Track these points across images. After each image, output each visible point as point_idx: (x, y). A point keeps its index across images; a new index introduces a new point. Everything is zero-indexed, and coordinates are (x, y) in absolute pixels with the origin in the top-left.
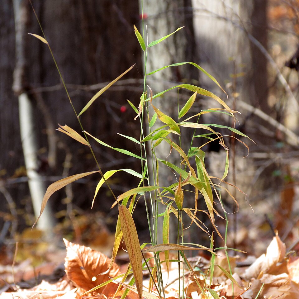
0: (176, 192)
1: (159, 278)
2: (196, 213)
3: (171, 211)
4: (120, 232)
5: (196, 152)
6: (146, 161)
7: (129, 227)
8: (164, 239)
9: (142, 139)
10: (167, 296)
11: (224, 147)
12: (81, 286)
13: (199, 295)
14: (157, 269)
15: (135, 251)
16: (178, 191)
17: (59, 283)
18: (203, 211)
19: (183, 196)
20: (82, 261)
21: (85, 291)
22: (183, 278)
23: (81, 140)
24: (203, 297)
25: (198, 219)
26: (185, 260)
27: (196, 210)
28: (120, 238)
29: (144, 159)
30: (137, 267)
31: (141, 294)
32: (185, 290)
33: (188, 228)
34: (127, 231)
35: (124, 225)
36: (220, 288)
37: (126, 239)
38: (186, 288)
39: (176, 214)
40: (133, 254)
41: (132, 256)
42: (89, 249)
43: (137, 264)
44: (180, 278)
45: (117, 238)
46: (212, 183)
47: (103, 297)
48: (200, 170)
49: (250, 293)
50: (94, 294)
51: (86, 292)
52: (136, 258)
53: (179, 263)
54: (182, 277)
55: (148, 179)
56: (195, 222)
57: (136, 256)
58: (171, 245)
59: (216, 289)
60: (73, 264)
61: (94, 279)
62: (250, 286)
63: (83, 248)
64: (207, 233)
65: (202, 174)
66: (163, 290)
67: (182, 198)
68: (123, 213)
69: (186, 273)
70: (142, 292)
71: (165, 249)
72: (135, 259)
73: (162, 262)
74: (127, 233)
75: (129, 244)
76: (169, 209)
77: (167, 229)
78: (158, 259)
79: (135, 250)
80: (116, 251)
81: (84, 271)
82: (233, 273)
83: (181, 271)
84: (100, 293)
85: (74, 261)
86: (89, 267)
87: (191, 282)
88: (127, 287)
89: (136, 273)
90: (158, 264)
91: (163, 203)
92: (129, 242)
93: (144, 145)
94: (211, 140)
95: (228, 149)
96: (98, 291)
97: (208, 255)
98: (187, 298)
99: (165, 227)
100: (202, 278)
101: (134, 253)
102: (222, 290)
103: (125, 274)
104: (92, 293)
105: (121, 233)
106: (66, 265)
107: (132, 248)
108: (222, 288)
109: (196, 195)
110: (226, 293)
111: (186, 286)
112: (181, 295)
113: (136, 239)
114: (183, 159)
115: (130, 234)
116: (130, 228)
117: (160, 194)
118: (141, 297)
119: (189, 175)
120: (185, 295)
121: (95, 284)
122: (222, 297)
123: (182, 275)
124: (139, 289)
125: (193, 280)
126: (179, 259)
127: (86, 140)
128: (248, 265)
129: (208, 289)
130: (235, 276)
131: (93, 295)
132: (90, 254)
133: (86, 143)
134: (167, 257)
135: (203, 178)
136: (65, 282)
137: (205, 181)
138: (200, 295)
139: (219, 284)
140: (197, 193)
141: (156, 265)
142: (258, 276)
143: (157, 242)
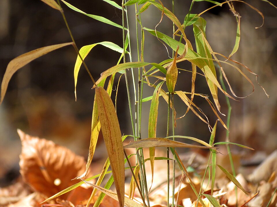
0: (169, 70)
1: (142, 181)
2: (193, 97)
3: (160, 95)
4: (97, 123)
5: (195, 20)
6: (128, 30)
7: (108, 114)
8: (150, 130)
9: (124, 3)
10: (152, 204)
11: (234, 13)
12: (41, 192)
13: (192, 202)
14: (140, 168)
15: (116, 146)
16: (172, 69)
17: (11, 187)
18: (201, 96)
19: (177, 75)
20: (43, 160)
21: (46, 197)
22: (173, 181)
23: (50, 2)
24: (198, 205)
25: (195, 105)
26: (176, 157)
27: (193, 94)
28: (98, 130)
29: (125, 29)
30: (118, 166)
31: (122, 200)
32: (175, 196)
33: (183, 116)
34: (105, 120)
35: (102, 113)
36: (220, 193)
37: (105, 130)
38: (177, 193)
39: (166, 98)
40: (113, 150)
41: (111, 152)
42: (51, 143)
43: (118, 163)
44: (169, 181)
45: (94, 130)
46: (216, 59)
47: (69, 205)
48: (200, 42)
49: (259, 200)
50: (58, 201)
51: (47, 199)
52: (117, 154)
53: (168, 161)
54: (172, 179)
55: (130, 53)
56: (192, 109)
57: (117, 152)
58: (161, 140)
59: (215, 195)
60: (31, 163)
61: (57, 182)
62: (258, 191)
63: (43, 142)
64: (207, 123)
65: (202, 48)
66: (148, 197)
67: (176, 78)
68: (101, 96)
69: (177, 174)
70: (124, 198)
71: (153, 145)
72: (116, 156)
73: (146, 160)
74: (106, 123)
75: (108, 136)
76: (159, 92)
77: (154, 118)
78: (141, 156)
79: (116, 144)
80: (93, 147)
81: (45, 173)
82: (236, 175)
83: (171, 171)
84: (65, 200)
85: (32, 159)
86: (51, 167)
87: (183, 186)
88: (102, 191)
89: (117, 174)
90: (142, 163)
91: (149, 84)
92: (107, 134)
93: (126, 11)
94: (216, 5)
95: (240, 17)
96: (63, 197)
97: (205, 152)
98: (177, 206)
99: (153, 114)
100: (196, 181)
101: (114, 148)
102: (222, 196)
103: (100, 176)
104: (54, 199)
105: (99, 123)
106: (22, 163)
107: (112, 142)
108: (223, 194)
109: (193, 75)
110: (227, 201)
111: (177, 190)
112: (171, 202)
113: (117, 131)
114: (176, 28)
115: (110, 124)
116: (109, 116)
117: (145, 73)
118: (122, 205)
119: (185, 50)
120: (175, 203)
121: (59, 189)
122: (222, 205)
123: (171, 176)
124: (120, 194)
125: (185, 183)
126: (168, 157)
127: (58, 4)
128: (256, 165)
129: (205, 195)
130: (240, 178)
131: (56, 203)
132: (52, 150)
133: (57, 7)
134: (152, 154)
135: (204, 53)
136: (19, 186)
137: (207, 57)
138: (194, 203)
139: (218, 189)
140: (195, 73)
141: (139, 164)
142: (269, 178)
143: (140, 134)
